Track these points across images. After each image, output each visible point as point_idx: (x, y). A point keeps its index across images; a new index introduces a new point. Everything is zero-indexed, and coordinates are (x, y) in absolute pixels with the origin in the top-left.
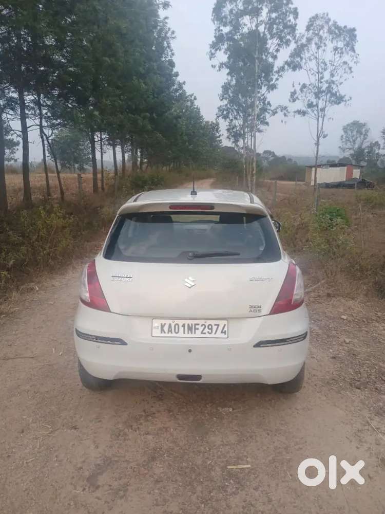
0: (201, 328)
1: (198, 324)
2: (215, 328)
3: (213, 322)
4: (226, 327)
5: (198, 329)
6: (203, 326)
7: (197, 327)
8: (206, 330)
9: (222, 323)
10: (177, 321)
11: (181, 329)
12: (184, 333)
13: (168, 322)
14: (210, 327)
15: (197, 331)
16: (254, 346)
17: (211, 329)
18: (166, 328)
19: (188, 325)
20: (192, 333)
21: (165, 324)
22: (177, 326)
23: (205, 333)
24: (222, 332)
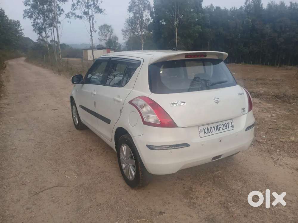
0: (222, 127)
1: (220, 125)
2: (228, 125)
3: (226, 122)
4: (232, 123)
5: (220, 127)
6: (223, 125)
7: (220, 126)
8: (224, 127)
9: (230, 122)
10: (211, 125)
11: (213, 129)
12: (215, 131)
13: (206, 127)
14: (226, 125)
15: (220, 129)
16: (245, 131)
17: (226, 126)
18: (206, 131)
19: (216, 126)
20: (218, 131)
21: (205, 128)
22: (211, 128)
23: (224, 129)
24: (231, 127)
